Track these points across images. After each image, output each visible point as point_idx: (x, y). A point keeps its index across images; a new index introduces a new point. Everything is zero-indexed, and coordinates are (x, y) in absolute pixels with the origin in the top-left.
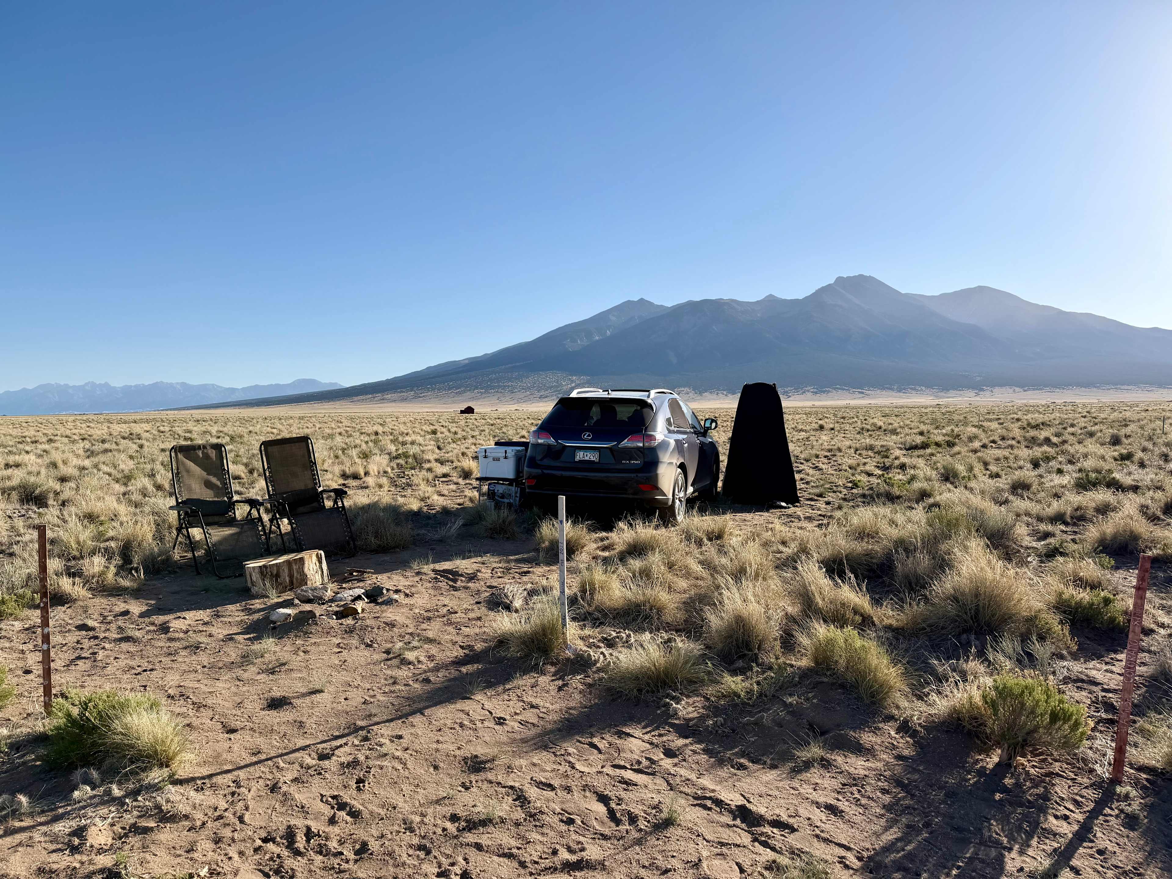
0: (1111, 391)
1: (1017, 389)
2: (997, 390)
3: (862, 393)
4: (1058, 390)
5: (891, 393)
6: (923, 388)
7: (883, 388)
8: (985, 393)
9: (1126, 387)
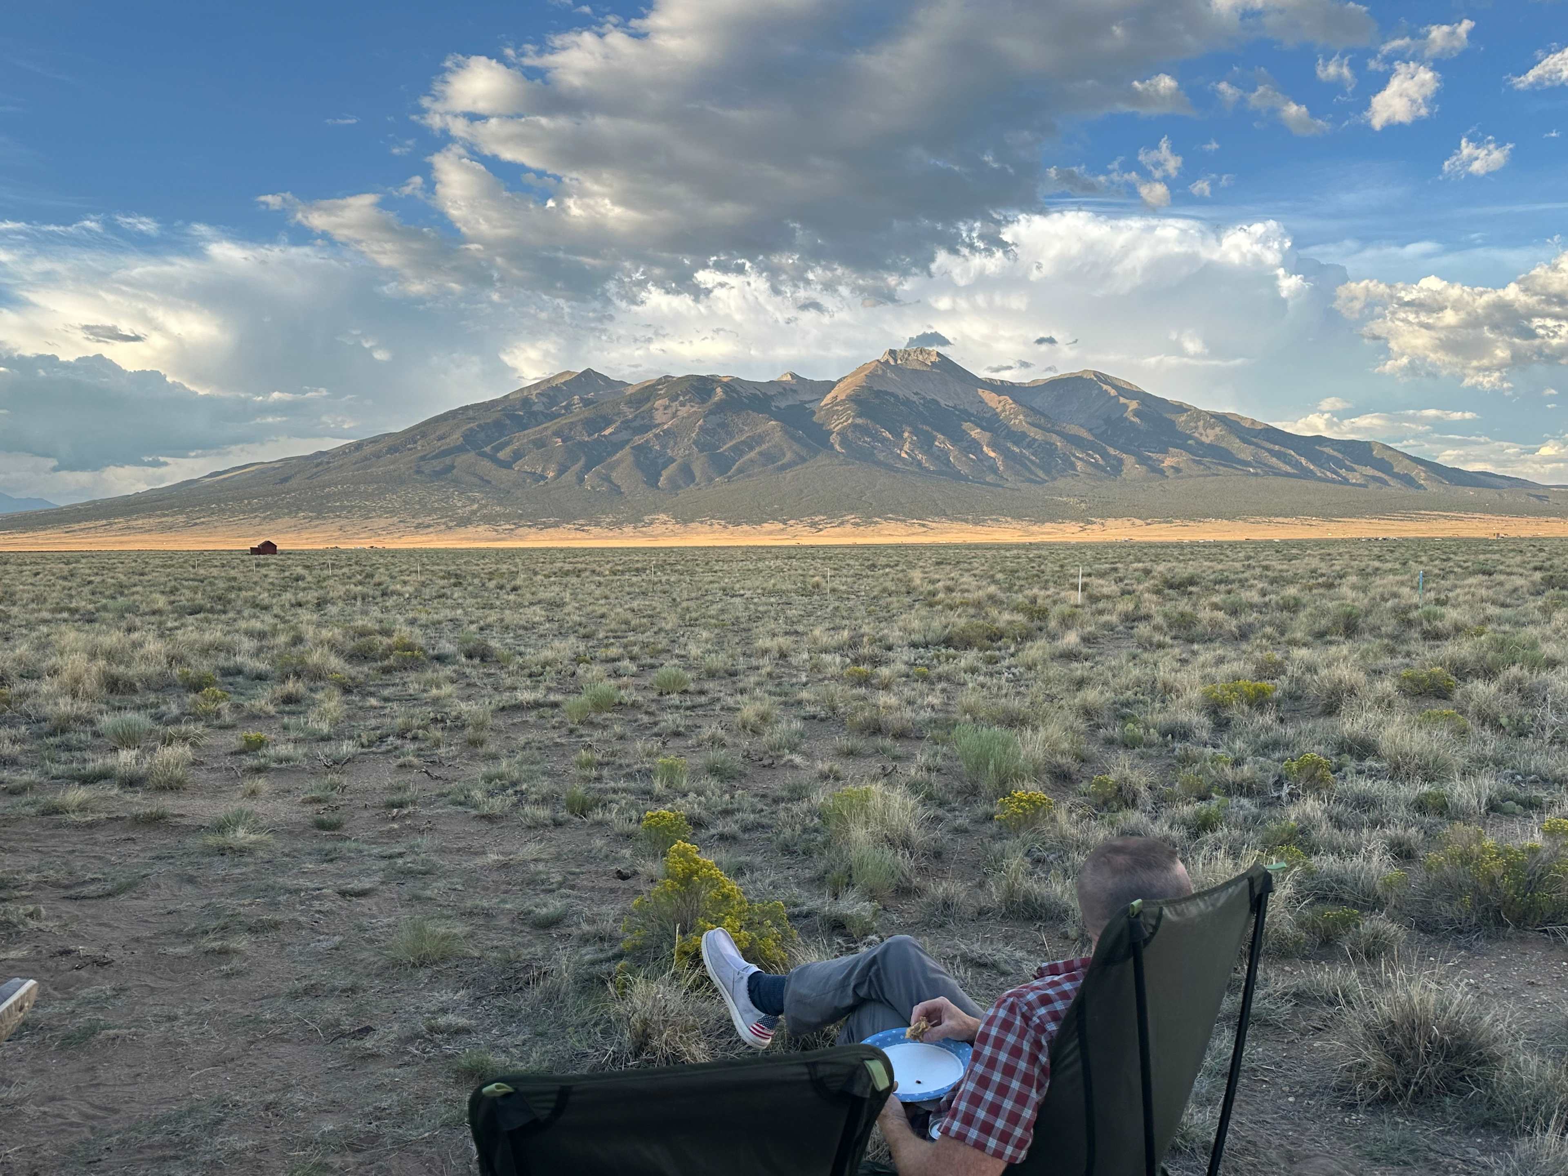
0: (1263, 526)
1: (1138, 522)
2: (1110, 522)
3: (924, 525)
4: (1192, 523)
5: (965, 526)
6: (1009, 519)
7: (953, 519)
8: (1094, 527)
9: (1280, 519)
